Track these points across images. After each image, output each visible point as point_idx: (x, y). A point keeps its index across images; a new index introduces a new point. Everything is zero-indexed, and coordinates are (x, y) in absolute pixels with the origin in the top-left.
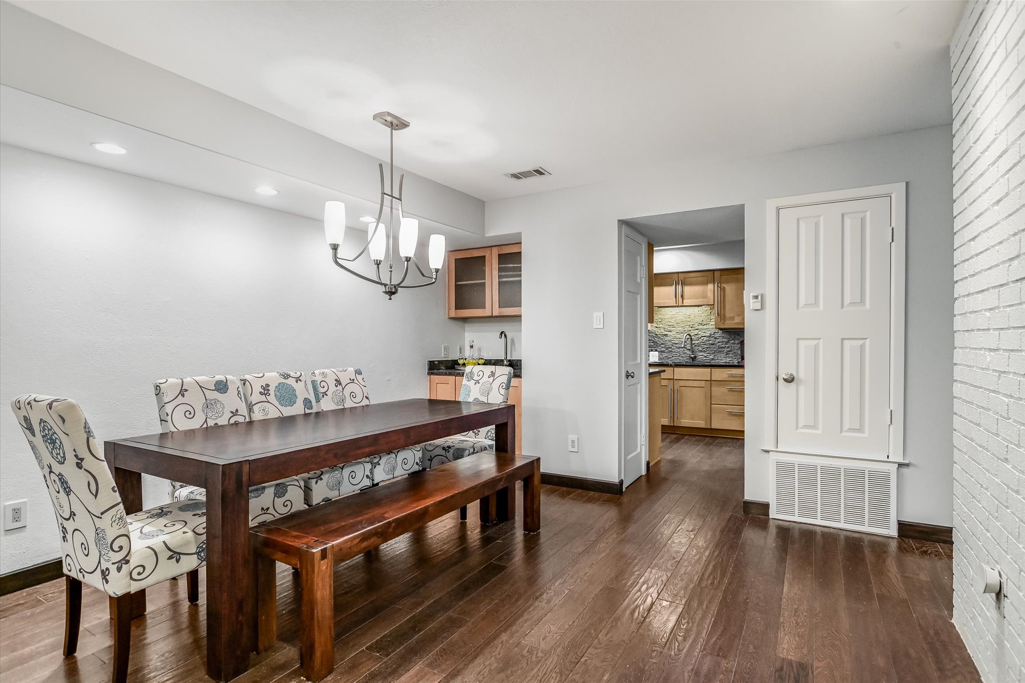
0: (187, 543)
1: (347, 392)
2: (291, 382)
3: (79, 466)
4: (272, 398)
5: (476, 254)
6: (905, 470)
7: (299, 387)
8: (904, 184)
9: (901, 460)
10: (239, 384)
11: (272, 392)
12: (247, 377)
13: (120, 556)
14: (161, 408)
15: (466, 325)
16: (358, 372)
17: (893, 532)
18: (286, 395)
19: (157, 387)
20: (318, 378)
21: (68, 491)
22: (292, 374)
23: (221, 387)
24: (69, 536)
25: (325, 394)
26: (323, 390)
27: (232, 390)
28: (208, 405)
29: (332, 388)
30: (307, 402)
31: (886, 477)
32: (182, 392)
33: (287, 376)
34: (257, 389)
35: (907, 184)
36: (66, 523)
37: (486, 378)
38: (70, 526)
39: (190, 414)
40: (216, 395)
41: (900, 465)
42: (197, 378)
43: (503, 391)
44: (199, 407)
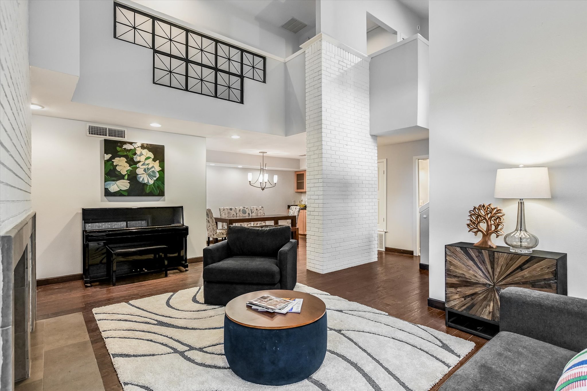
0: (224, 233)
1: (259, 212)
2: (245, 209)
3: (211, 218)
4: (241, 212)
5: (302, 173)
6: (386, 233)
7: (247, 210)
8: (386, 159)
9: (386, 231)
10: (235, 209)
11: (241, 211)
12: (236, 207)
13: (216, 232)
14: (220, 213)
15: (302, 194)
16: (262, 207)
17: (384, 250)
18: (244, 212)
19: (220, 209)
20: (252, 209)
21: (209, 222)
22: (246, 207)
23: (231, 209)
24: (209, 230)
25: (253, 212)
26: (253, 211)
27: (233, 210)
28: (229, 213)
29: (255, 211)
30: (249, 214)
31: (382, 236)
32: (224, 210)
33: (244, 208)
34: (238, 210)
35: (387, 159)
36: (208, 228)
37: (294, 209)
38: (209, 228)
39: (225, 214)
40: (230, 211)
41: (385, 232)
42: (227, 207)
43: (297, 213)
44: (227, 213)
